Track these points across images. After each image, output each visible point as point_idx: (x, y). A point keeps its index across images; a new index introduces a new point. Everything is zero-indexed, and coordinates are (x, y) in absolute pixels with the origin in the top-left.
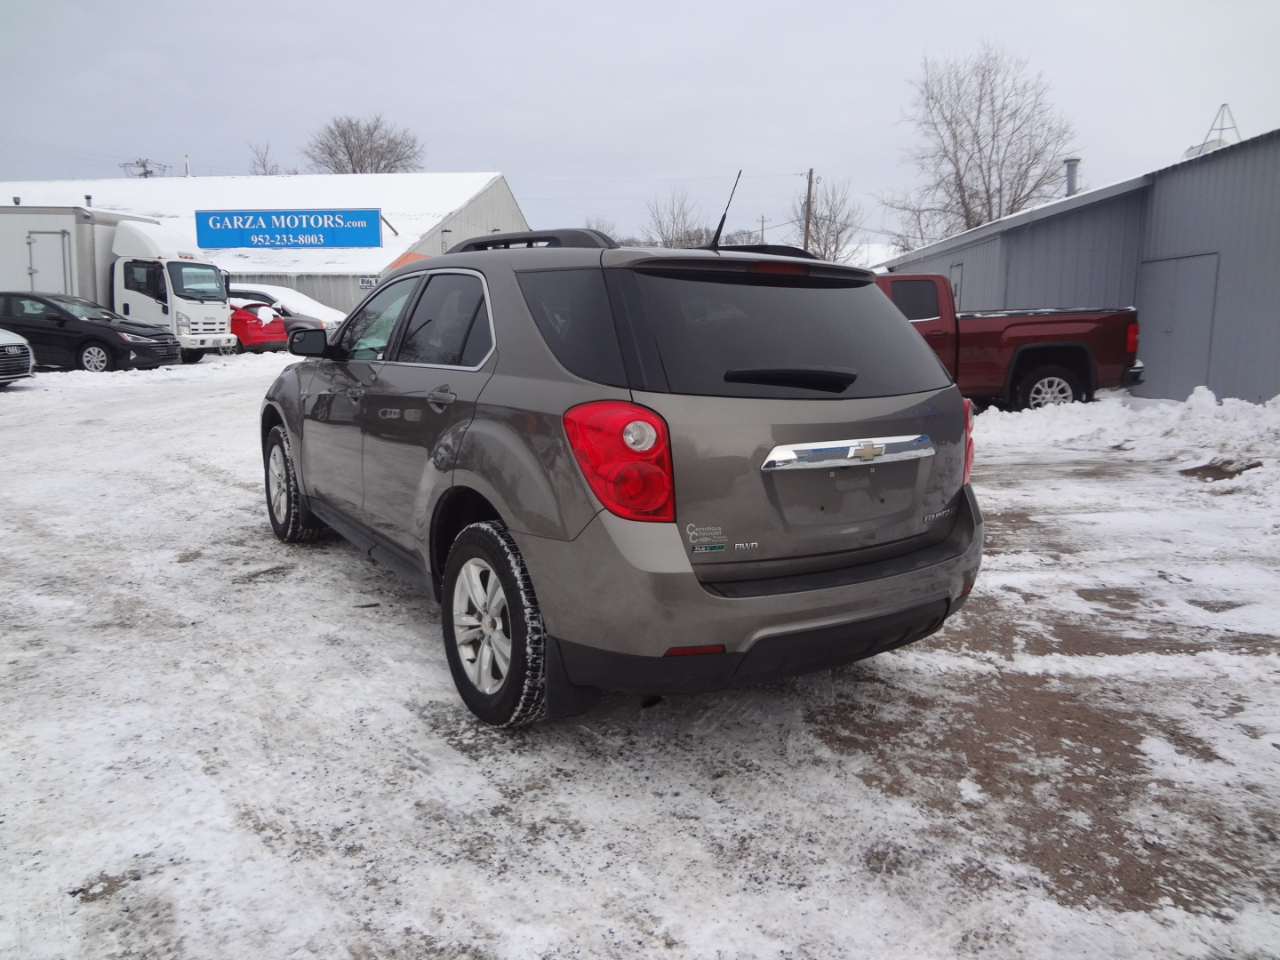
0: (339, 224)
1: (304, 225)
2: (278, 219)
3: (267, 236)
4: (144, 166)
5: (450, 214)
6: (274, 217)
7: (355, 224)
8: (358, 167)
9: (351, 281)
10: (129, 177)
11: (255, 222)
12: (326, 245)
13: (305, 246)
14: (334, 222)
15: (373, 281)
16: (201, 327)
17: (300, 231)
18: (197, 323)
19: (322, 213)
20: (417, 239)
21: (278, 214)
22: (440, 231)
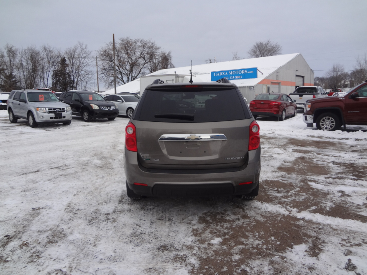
0: (246, 72)
1: (237, 74)
2: (231, 72)
3: (228, 77)
4: (210, 60)
5: (280, 67)
6: (230, 72)
7: (250, 72)
8: (263, 55)
9: (246, 88)
10: (207, 63)
11: (225, 73)
12: (243, 78)
13: (237, 79)
14: (245, 72)
15: (253, 88)
16: (202, 102)
17: (236, 75)
18: (201, 101)
19: (241, 70)
20: (268, 75)
21: (231, 71)
22: (276, 72)
